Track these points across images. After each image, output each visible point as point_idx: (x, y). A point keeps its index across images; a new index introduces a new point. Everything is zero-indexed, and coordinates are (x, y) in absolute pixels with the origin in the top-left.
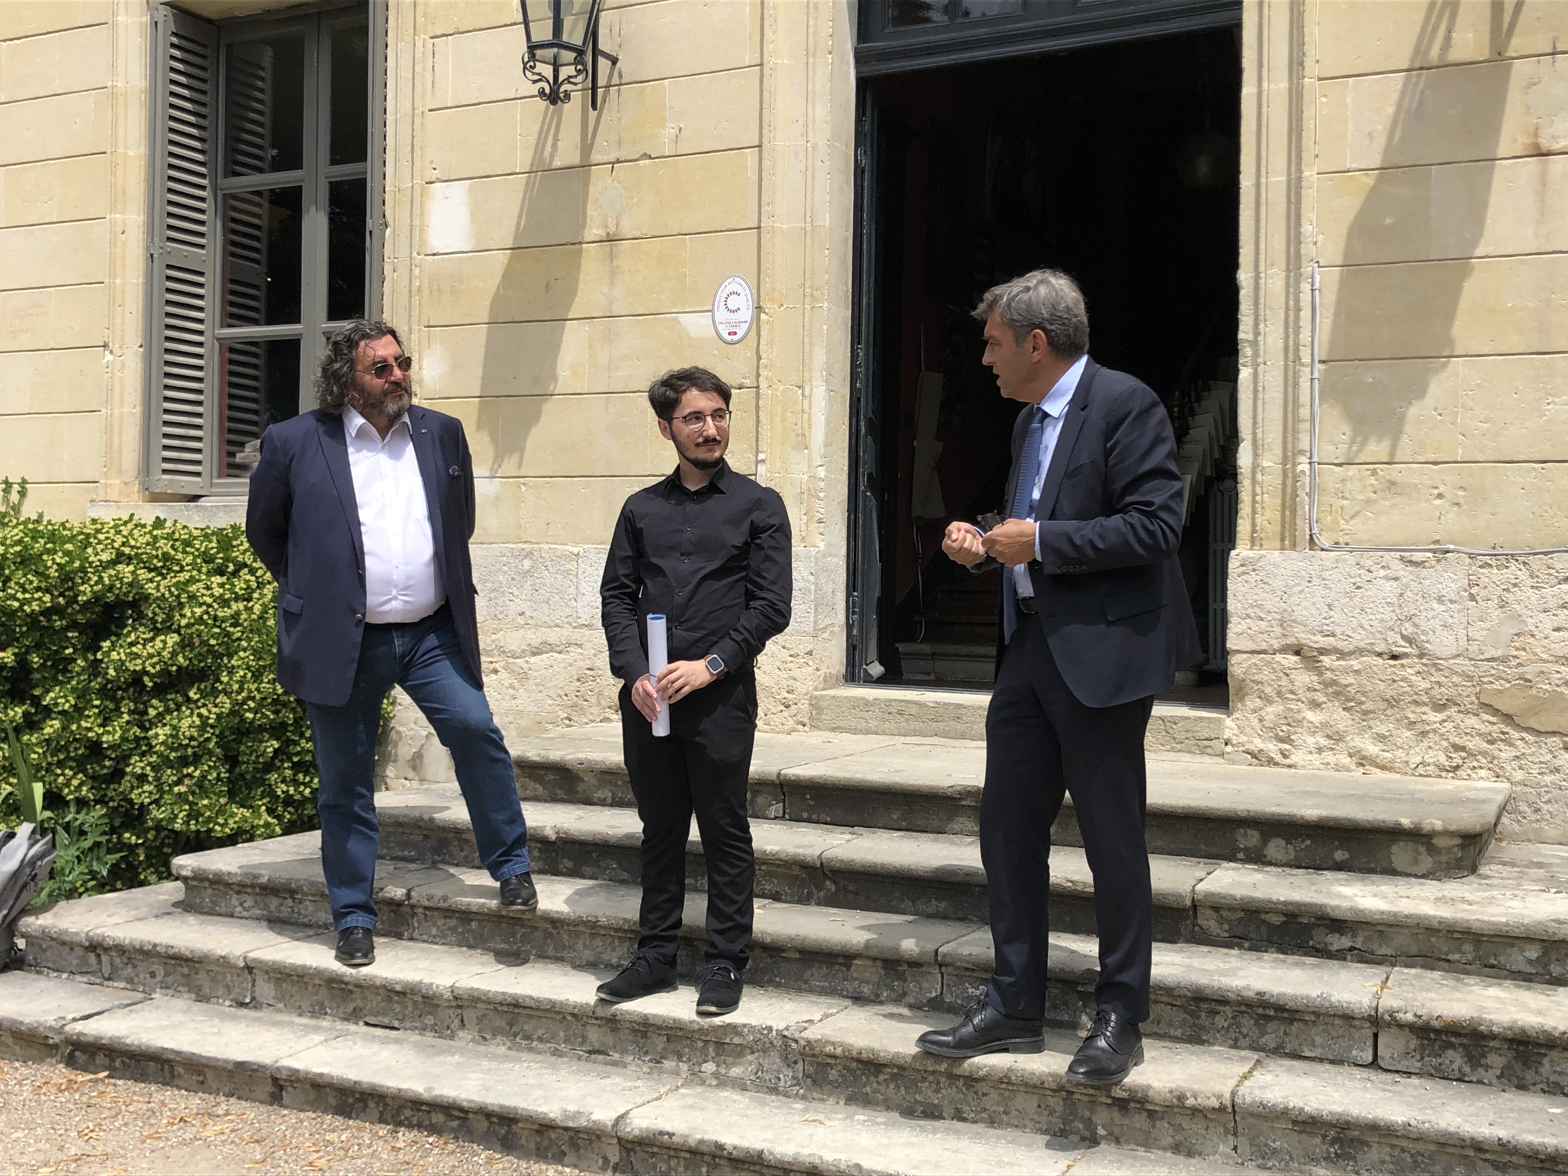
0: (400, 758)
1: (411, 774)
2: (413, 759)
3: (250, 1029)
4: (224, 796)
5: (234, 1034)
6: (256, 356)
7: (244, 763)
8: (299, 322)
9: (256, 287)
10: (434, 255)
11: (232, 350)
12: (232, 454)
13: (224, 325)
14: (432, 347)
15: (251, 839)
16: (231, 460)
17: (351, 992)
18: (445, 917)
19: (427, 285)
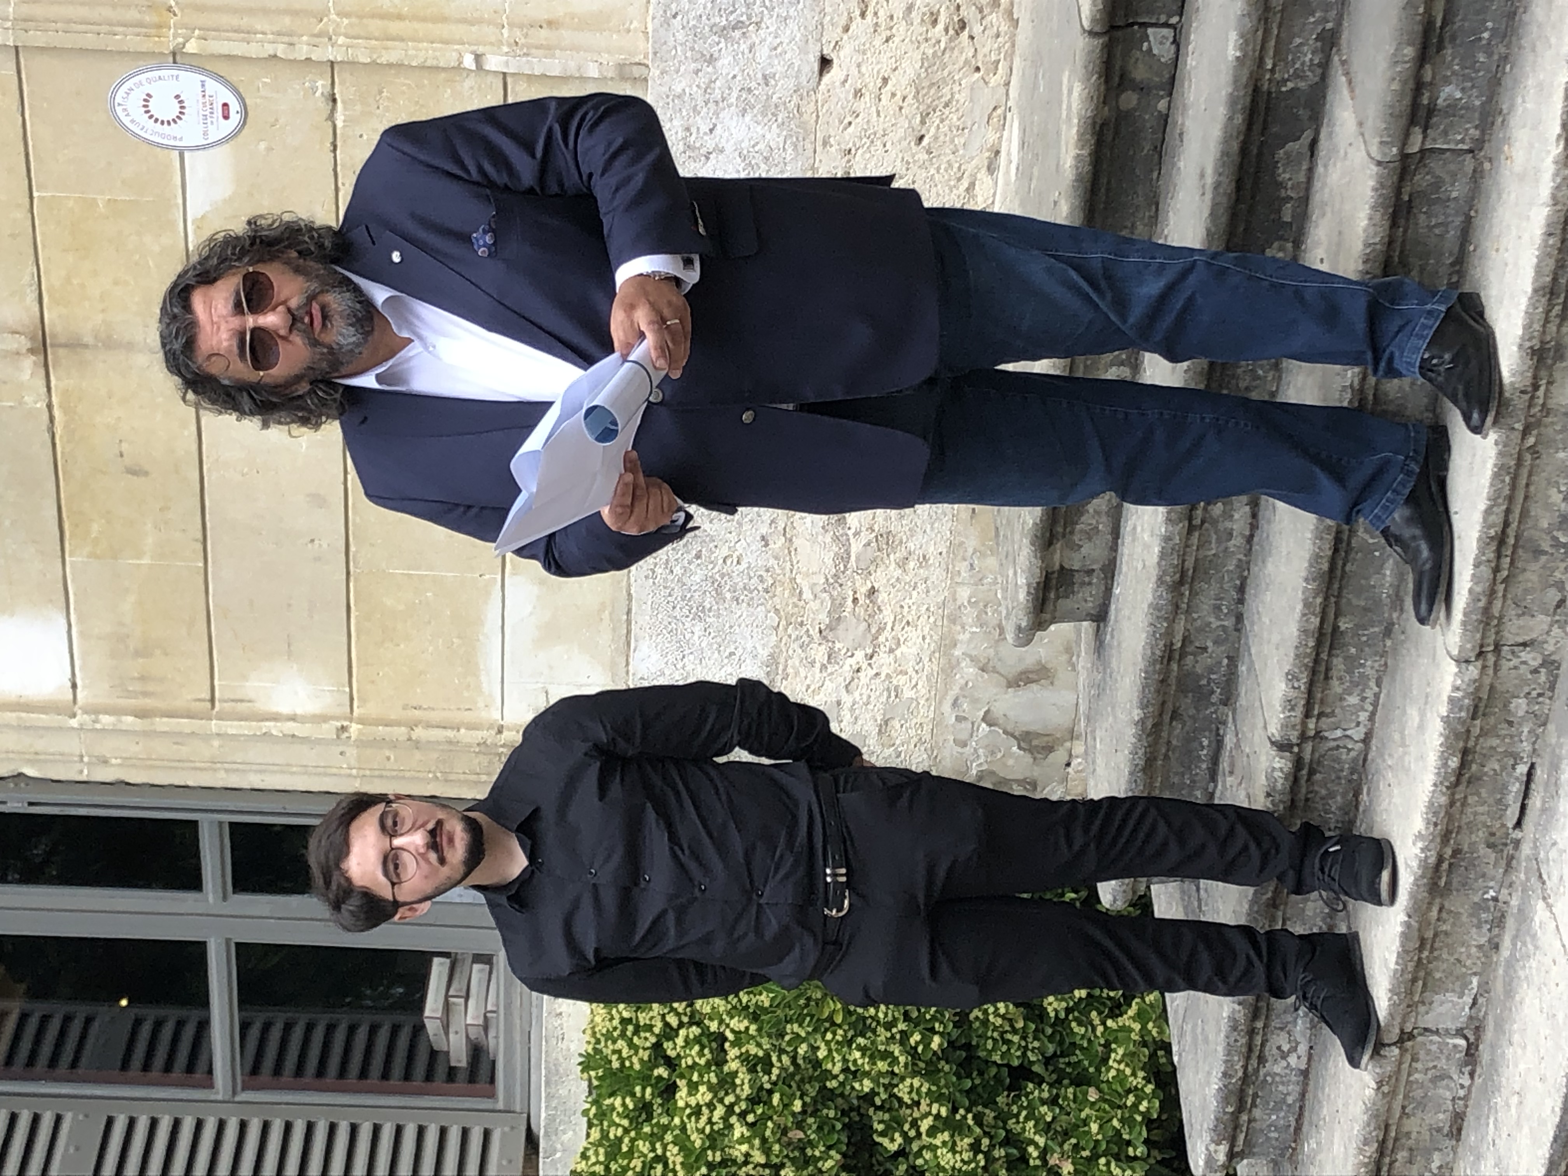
0: (1028, 774)
1: (1061, 755)
2: (1030, 750)
3: (1516, 1038)
4: (1086, 1094)
5: (1522, 1067)
6: (267, 1027)
7: (1024, 1054)
8: (204, 944)
9: (138, 1023)
10: (74, 686)
11: (255, 1070)
12: (452, 1073)
13: (208, 1083)
14: (251, 695)
15: (1167, 1047)
16: (462, 1076)
17: (1456, 852)
18: (1327, 678)
19: (133, 701)
